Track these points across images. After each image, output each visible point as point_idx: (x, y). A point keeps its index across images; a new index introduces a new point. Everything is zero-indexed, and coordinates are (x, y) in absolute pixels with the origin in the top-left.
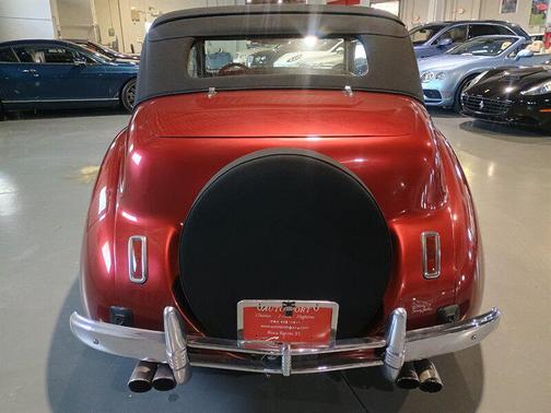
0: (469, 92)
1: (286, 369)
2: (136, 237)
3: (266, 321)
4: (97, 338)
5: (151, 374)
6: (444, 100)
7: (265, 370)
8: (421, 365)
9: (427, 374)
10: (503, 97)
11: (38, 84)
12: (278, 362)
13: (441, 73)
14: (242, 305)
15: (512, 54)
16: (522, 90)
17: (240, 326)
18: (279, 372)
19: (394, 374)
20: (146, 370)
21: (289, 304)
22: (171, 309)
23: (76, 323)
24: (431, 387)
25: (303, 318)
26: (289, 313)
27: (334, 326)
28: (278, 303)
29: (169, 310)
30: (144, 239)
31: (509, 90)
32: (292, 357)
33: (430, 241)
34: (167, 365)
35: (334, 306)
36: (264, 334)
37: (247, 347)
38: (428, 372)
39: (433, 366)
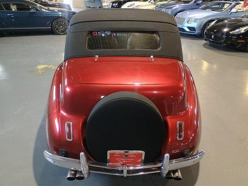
0: (208, 30)
1: (125, 174)
2: (69, 122)
3: (117, 157)
4: (55, 161)
5: (75, 174)
6: (197, 32)
7: (117, 174)
8: (175, 171)
9: (177, 174)
10: (223, 34)
11: (13, 20)
12: (122, 172)
13: (196, 20)
14: (109, 152)
15: (229, 11)
16: (231, 31)
17: (108, 158)
18: (122, 175)
19: (165, 175)
20: (73, 172)
21: (126, 152)
22: (83, 153)
23: (46, 155)
24: (178, 179)
25: (131, 156)
26: (126, 156)
27: (143, 158)
28: (123, 151)
29: (82, 154)
30: (71, 123)
31: (226, 30)
32: (128, 171)
33: (180, 125)
34: (81, 172)
35: (143, 153)
36: (117, 161)
37: (111, 166)
38: (177, 173)
39: (179, 171)
